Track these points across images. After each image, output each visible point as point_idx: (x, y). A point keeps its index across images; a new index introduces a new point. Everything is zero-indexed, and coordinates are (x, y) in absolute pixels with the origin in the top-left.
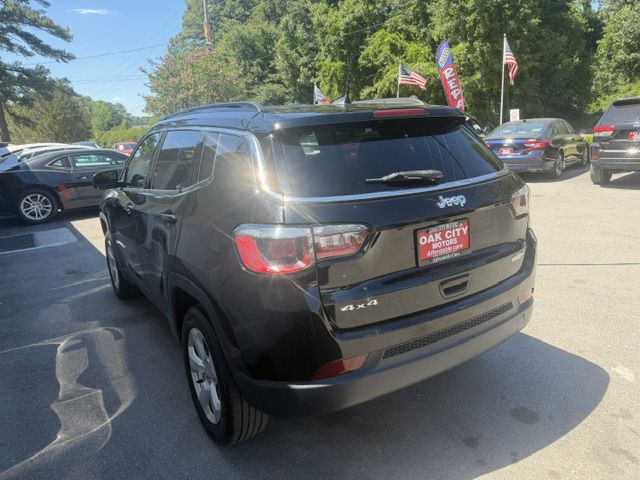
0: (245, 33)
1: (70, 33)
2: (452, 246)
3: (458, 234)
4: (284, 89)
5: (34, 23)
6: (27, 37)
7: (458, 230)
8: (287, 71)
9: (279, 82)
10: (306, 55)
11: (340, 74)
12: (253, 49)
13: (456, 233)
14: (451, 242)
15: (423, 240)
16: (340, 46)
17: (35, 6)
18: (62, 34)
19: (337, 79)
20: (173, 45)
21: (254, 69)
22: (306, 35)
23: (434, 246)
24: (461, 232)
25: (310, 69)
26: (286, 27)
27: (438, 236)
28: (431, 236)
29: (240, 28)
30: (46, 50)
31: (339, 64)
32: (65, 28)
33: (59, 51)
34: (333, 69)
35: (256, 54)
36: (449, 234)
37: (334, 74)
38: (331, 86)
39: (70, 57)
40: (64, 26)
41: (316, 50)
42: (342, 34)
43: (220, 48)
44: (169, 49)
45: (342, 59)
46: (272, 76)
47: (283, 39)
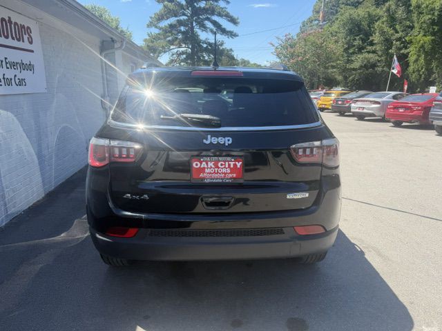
0: (355, 16)
1: (239, 21)
2: (225, 173)
3: (232, 166)
4: (377, 58)
5: (220, 15)
6: (215, 23)
7: (232, 163)
8: (382, 44)
9: (374, 52)
10: (402, 31)
11: (428, 47)
12: (359, 27)
13: (229, 165)
14: (224, 170)
15: (197, 165)
16: (433, 23)
17: (222, 4)
18: (233, 21)
19: (424, 50)
20: (304, 26)
21: (356, 43)
22: (404, 16)
23: (207, 171)
24: (235, 165)
25: (403, 42)
26: (388, 10)
27: (211, 164)
28: (204, 163)
29: (352, 12)
30: (224, 31)
31: (429, 38)
32: (236, 17)
33: (230, 32)
34: (421, 42)
35: (360, 30)
36: (222, 165)
37: (422, 46)
38: (419, 56)
39: (236, 35)
40: (235, 16)
41: (412, 28)
42: (436, 14)
43: (335, 27)
44: (301, 29)
45: (433, 34)
46: (369, 48)
47: (385, 19)
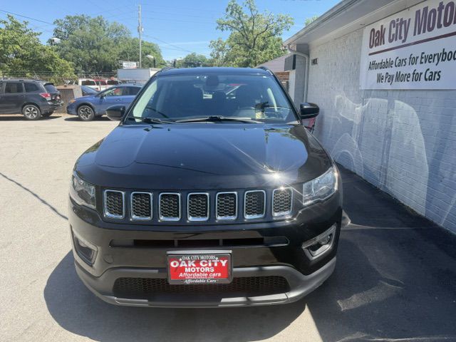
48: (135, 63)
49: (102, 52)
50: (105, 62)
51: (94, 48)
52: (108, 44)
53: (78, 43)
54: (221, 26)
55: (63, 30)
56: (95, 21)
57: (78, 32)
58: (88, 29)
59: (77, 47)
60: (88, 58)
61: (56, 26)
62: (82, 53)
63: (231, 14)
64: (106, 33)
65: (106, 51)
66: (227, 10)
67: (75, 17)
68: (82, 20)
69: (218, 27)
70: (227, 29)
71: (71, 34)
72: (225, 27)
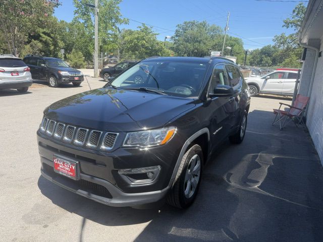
48: (219, 53)
49: (202, 45)
50: (202, 51)
51: (197, 41)
52: (206, 39)
53: (188, 39)
54: (287, 24)
55: (181, 31)
56: (201, 24)
57: (189, 31)
58: (196, 29)
59: (186, 42)
60: (192, 48)
61: (177, 28)
62: (189, 45)
63: (297, 14)
64: (207, 31)
65: (205, 44)
66: (294, 11)
67: (189, 22)
68: (193, 24)
69: (284, 26)
70: (292, 27)
71: (185, 33)
72: (290, 25)
